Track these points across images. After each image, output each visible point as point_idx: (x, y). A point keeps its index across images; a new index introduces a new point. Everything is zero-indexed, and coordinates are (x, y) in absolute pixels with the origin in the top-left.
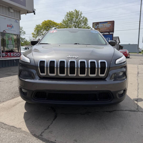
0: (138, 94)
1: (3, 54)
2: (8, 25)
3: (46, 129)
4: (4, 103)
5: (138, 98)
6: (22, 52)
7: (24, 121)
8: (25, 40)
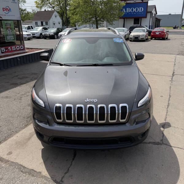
0: (166, 115)
1: (2, 49)
2: (3, 8)
3: (67, 173)
4: (18, 135)
5: (165, 123)
6: (25, 35)
7: (43, 162)
8: (26, 12)
